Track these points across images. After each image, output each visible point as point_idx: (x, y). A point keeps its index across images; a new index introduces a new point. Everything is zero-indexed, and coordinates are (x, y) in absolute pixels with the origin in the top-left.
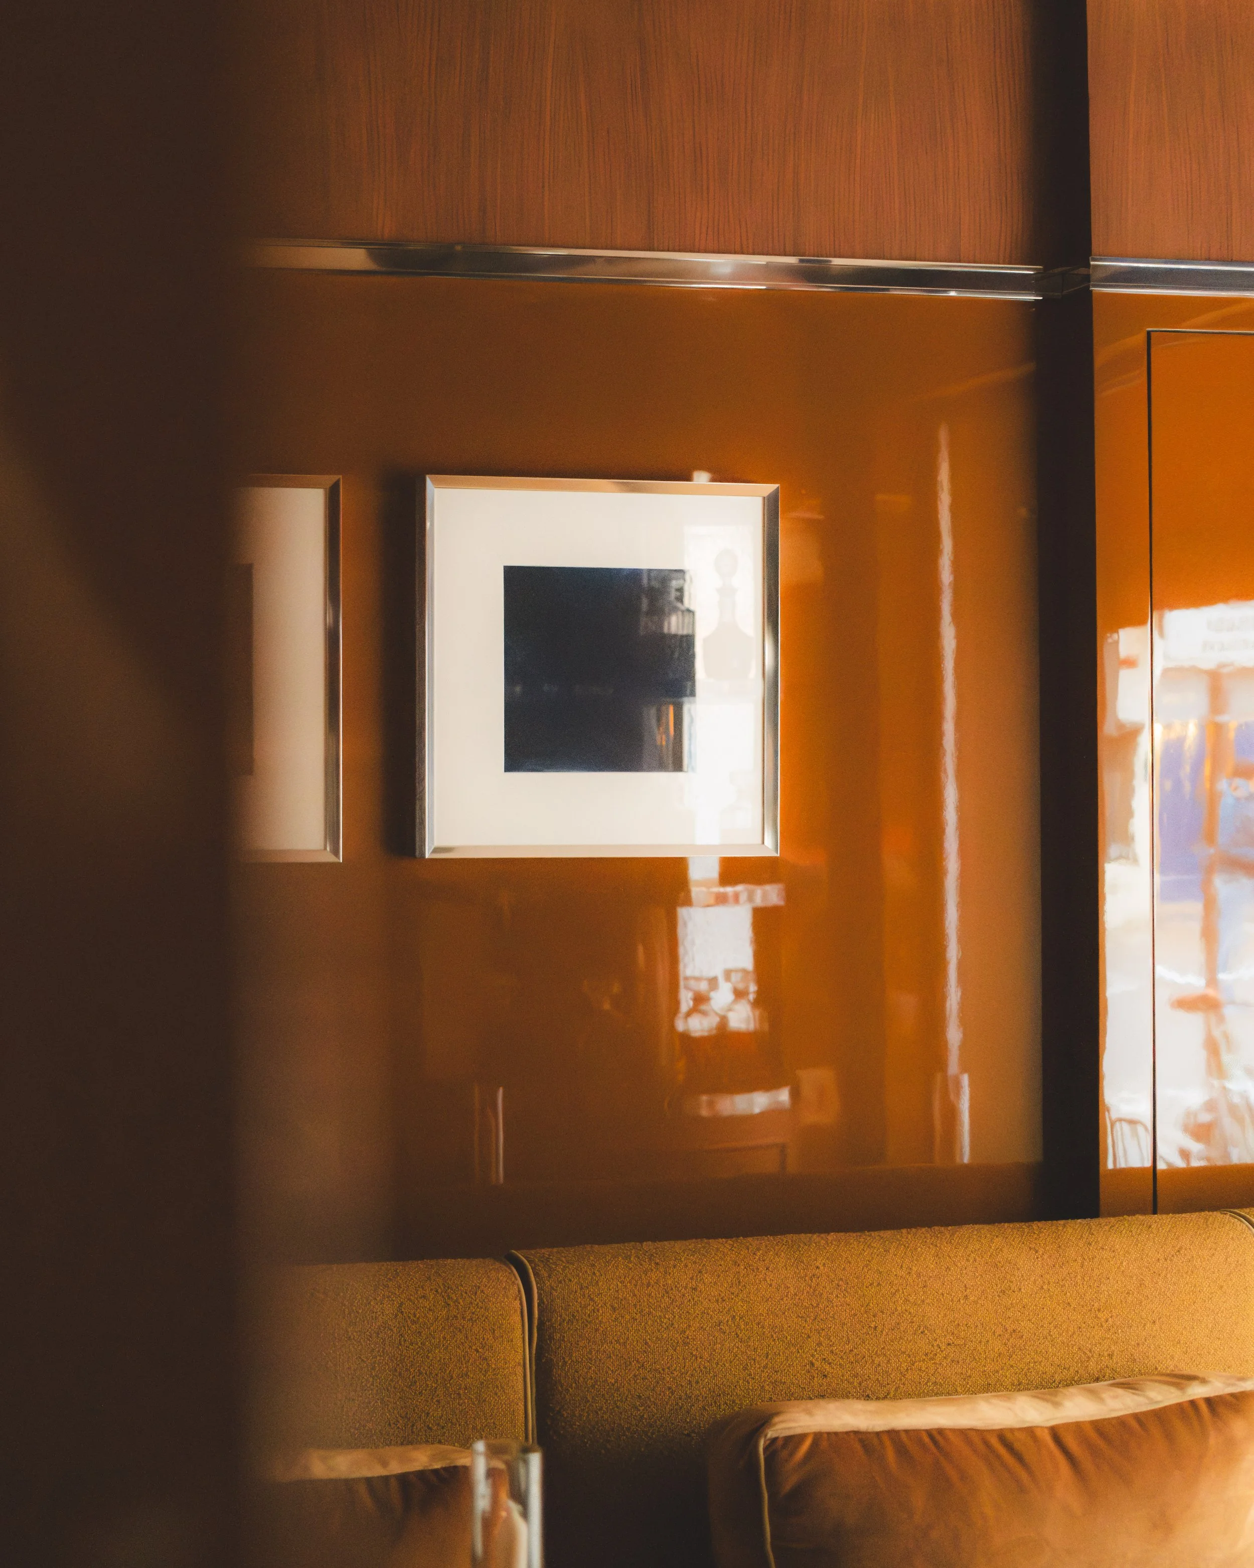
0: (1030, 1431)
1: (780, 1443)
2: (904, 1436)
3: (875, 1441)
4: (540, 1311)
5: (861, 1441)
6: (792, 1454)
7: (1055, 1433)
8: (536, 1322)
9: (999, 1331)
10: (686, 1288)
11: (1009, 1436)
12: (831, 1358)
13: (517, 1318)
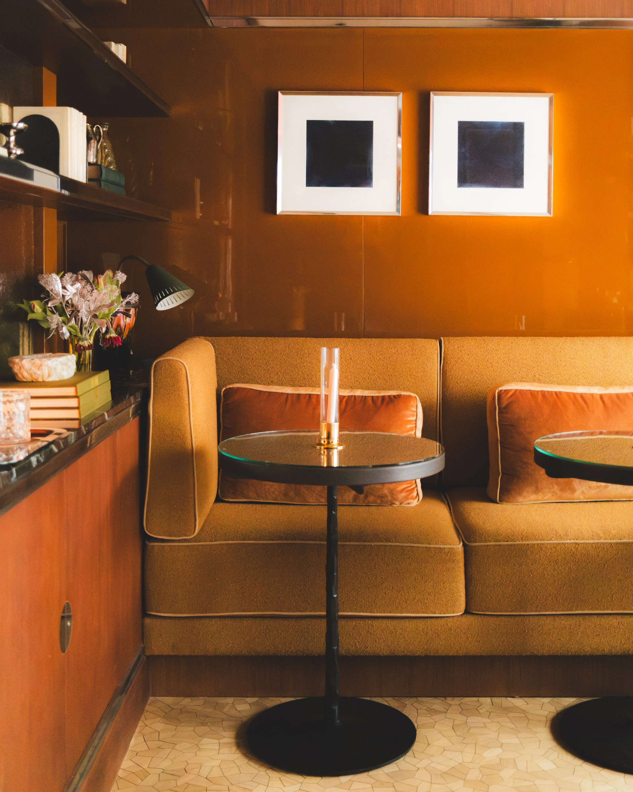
0: (592, 395)
1: (503, 391)
2: (546, 393)
3: (536, 393)
4: (444, 354)
5: (531, 393)
6: (507, 394)
7: (601, 397)
8: (442, 358)
9: (602, 369)
10: (493, 349)
11: (584, 396)
12: (542, 374)
13: (436, 356)
